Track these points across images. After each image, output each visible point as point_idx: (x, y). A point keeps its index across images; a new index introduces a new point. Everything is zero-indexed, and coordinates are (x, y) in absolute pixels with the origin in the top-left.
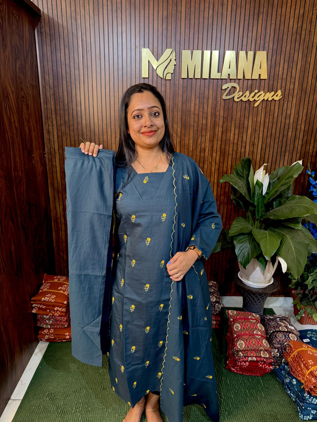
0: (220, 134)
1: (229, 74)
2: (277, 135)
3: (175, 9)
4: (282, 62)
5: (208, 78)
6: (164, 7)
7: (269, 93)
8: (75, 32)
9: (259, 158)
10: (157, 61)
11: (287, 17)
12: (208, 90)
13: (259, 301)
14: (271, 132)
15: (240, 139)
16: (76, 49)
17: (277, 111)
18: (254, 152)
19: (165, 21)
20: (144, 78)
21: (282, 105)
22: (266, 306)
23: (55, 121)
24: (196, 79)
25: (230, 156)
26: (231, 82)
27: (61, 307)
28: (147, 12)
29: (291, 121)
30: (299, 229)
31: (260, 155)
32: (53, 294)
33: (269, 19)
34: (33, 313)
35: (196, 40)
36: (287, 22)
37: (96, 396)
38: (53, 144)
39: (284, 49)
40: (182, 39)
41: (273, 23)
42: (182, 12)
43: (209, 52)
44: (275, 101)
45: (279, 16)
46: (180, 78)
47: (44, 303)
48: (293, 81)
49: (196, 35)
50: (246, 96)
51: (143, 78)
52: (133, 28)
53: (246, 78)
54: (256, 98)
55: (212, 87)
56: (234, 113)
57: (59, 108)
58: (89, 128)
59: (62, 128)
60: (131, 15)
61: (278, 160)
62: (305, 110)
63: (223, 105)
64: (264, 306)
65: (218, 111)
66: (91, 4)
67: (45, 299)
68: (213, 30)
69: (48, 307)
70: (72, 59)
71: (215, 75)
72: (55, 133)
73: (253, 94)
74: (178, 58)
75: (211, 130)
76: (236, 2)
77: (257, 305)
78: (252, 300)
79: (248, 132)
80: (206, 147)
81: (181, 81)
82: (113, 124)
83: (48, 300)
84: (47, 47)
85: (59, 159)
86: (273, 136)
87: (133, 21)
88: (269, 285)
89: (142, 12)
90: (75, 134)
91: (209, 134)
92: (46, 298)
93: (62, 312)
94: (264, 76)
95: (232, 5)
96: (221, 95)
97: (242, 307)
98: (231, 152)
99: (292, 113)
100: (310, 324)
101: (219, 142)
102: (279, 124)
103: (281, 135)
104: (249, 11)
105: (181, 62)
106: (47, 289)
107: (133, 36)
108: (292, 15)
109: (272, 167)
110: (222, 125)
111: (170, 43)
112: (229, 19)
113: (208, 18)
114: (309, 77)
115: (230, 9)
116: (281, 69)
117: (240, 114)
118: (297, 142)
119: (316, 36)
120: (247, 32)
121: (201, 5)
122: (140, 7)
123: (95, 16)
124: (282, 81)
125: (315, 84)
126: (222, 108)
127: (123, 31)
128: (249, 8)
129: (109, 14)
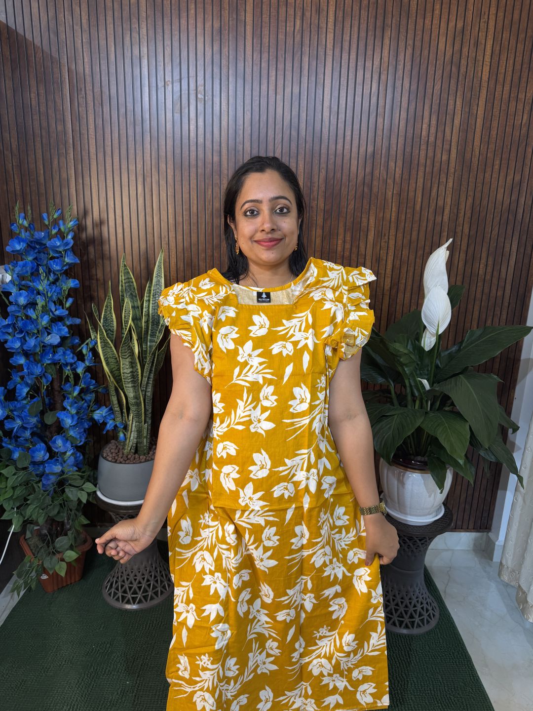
0: (318, 241)
2: (421, 243)
3: (235, 16)
4: (426, 113)
6: (214, 13)
8: (55, 55)
9: (390, 284)
11: (435, 34)
14: (409, 237)
15: (354, 249)
16: (57, 86)
17: (420, 200)
19: (216, 38)
28: (184, 22)
29: (446, 218)
31: (390, 279)
33: (402, 37)
35: (273, 73)
36: (434, 44)
39: (429, 91)
40: (248, 71)
41: (409, 45)
42: (247, 23)
45: (419, 33)
48: (446, 147)
49: (273, 63)
52: (160, 50)
56: (344, 203)
57: (28, 190)
60: (157, 26)
62: (470, 200)
63: (324, 188)
65: (314, 199)
66: (84, 6)
68: (303, 56)
70: (51, 104)
76: (342, 5)
79: (369, 237)
84: (7, 82)
87: (159, 36)
95: (336, 11)
99: (447, 204)
102: (425, 224)
104: (366, 22)
107: (160, 64)
108: (443, 30)
109: (413, 301)
110: (322, 224)
111: (226, 78)
112: (330, 36)
113: (294, 34)
114: (475, 141)
115: (333, 18)
116: (425, 126)
117: (353, 206)
118: (458, 257)
119: (486, 69)
120: (363, 60)
121: (280, 10)
122: (171, 12)
123: (91, 28)
124: (427, 147)
125: (485, 153)
126: (321, 194)
127: (141, 55)
128: (366, 19)
129: (116, 24)
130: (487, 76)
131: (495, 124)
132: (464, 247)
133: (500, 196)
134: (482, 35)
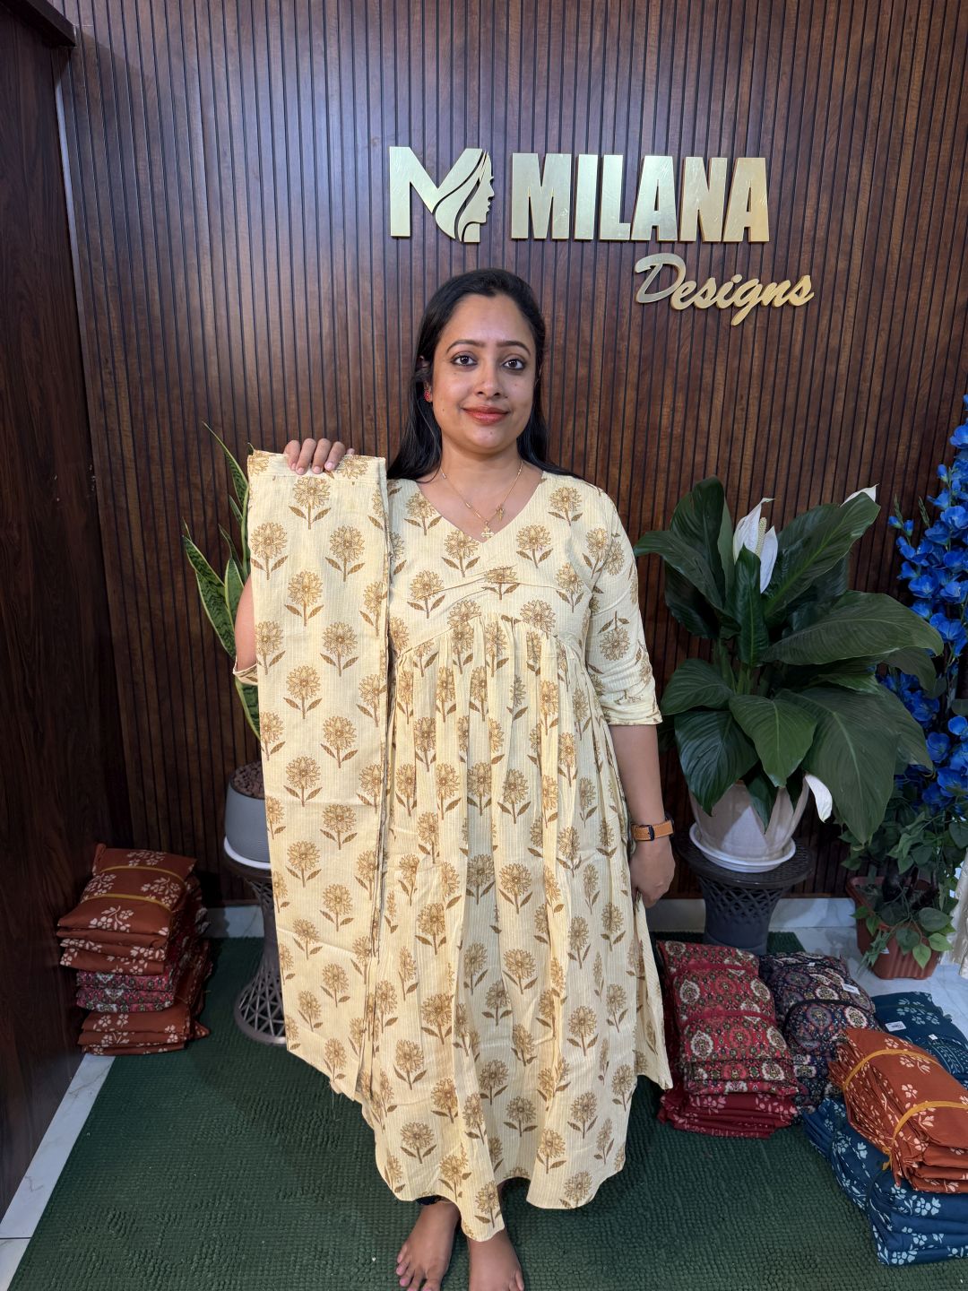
0: (630, 409)
1: (655, 228)
2: (802, 411)
3: (490, 25)
4: (812, 191)
5: (591, 237)
6: (454, 21)
7: (774, 284)
8: (180, 93)
9: (749, 481)
10: (438, 186)
11: (827, 55)
12: (592, 273)
13: (753, 912)
14: (781, 399)
15: (690, 423)
16: (183, 148)
17: (800, 338)
18: (734, 463)
19: (458, 62)
20: (397, 238)
21: (815, 319)
22: (773, 927)
23: (125, 372)
24: (556, 241)
25: (662, 476)
26: (660, 252)
27: (150, 946)
28: (402, 35)
29: (843, 368)
30: (870, 691)
31: (749, 473)
32: (126, 905)
33: (773, 60)
34: (64, 967)
35: (554, 123)
36: (825, 71)
37: (262, 1219)
38: (117, 441)
39: (817, 152)
40: (513, 119)
41: (785, 74)
42: (510, 37)
43: (595, 158)
44: (795, 307)
45: (801, 53)
46: (506, 239)
47: (99, 935)
48: (845, 247)
49: (554, 105)
50: (705, 292)
51: (394, 237)
52: (361, 85)
53: (707, 238)
54: (736, 299)
55: (605, 264)
56: (673, 345)
57: (133, 330)
58: (229, 392)
59: (146, 392)
60: (356, 43)
61: (805, 486)
62: (883, 337)
63: (639, 320)
64: (771, 926)
65: (622, 339)
66: (230, 7)
67: (100, 924)
68: (605, 94)
69: (108, 946)
70: (172, 179)
71: (613, 229)
72: (124, 408)
73: (727, 287)
74: (501, 176)
75: (603, 397)
76: (672, 6)
77: (748, 922)
78: (733, 908)
79: (715, 401)
80: (588, 449)
81: (510, 248)
82: (303, 377)
83: (108, 926)
84: (95, 141)
85: (135, 487)
86: (789, 415)
87: (360, 60)
88: (782, 864)
89: (387, 35)
90: (186, 410)
91: (596, 409)
92: (104, 919)
93: (155, 961)
94: (761, 233)
95: (661, 15)
96: (633, 291)
97: (703, 931)
98: (663, 465)
99: (844, 345)
100: (905, 977)
101: (628, 434)
102: (808, 377)
103: (814, 411)
104: (712, 34)
105: (511, 188)
106: (105, 891)
107: (361, 108)
108: (840, 49)
109: (787, 509)
110: (635, 380)
111: (476, 133)
112: (652, 59)
113: (590, 56)
114: (893, 236)
115: (657, 28)
116: (809, 212)
117: (688, 349)
118: (862, 433)
119: (912, 114)
120: (707, 99)
121: (567, 14)
122: (381, 18)
123: (243, 46)
124: (813, 248)
125: (910, 256)
126: (635, 329)
127: (330, 93)
128: (712, 28)
129: (285, 38)
130: (914, 127)
131: (926, 208)
132: (872, 417)
133: (933, 330)
134: (906, 54)
